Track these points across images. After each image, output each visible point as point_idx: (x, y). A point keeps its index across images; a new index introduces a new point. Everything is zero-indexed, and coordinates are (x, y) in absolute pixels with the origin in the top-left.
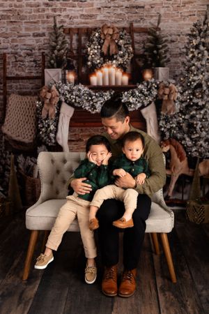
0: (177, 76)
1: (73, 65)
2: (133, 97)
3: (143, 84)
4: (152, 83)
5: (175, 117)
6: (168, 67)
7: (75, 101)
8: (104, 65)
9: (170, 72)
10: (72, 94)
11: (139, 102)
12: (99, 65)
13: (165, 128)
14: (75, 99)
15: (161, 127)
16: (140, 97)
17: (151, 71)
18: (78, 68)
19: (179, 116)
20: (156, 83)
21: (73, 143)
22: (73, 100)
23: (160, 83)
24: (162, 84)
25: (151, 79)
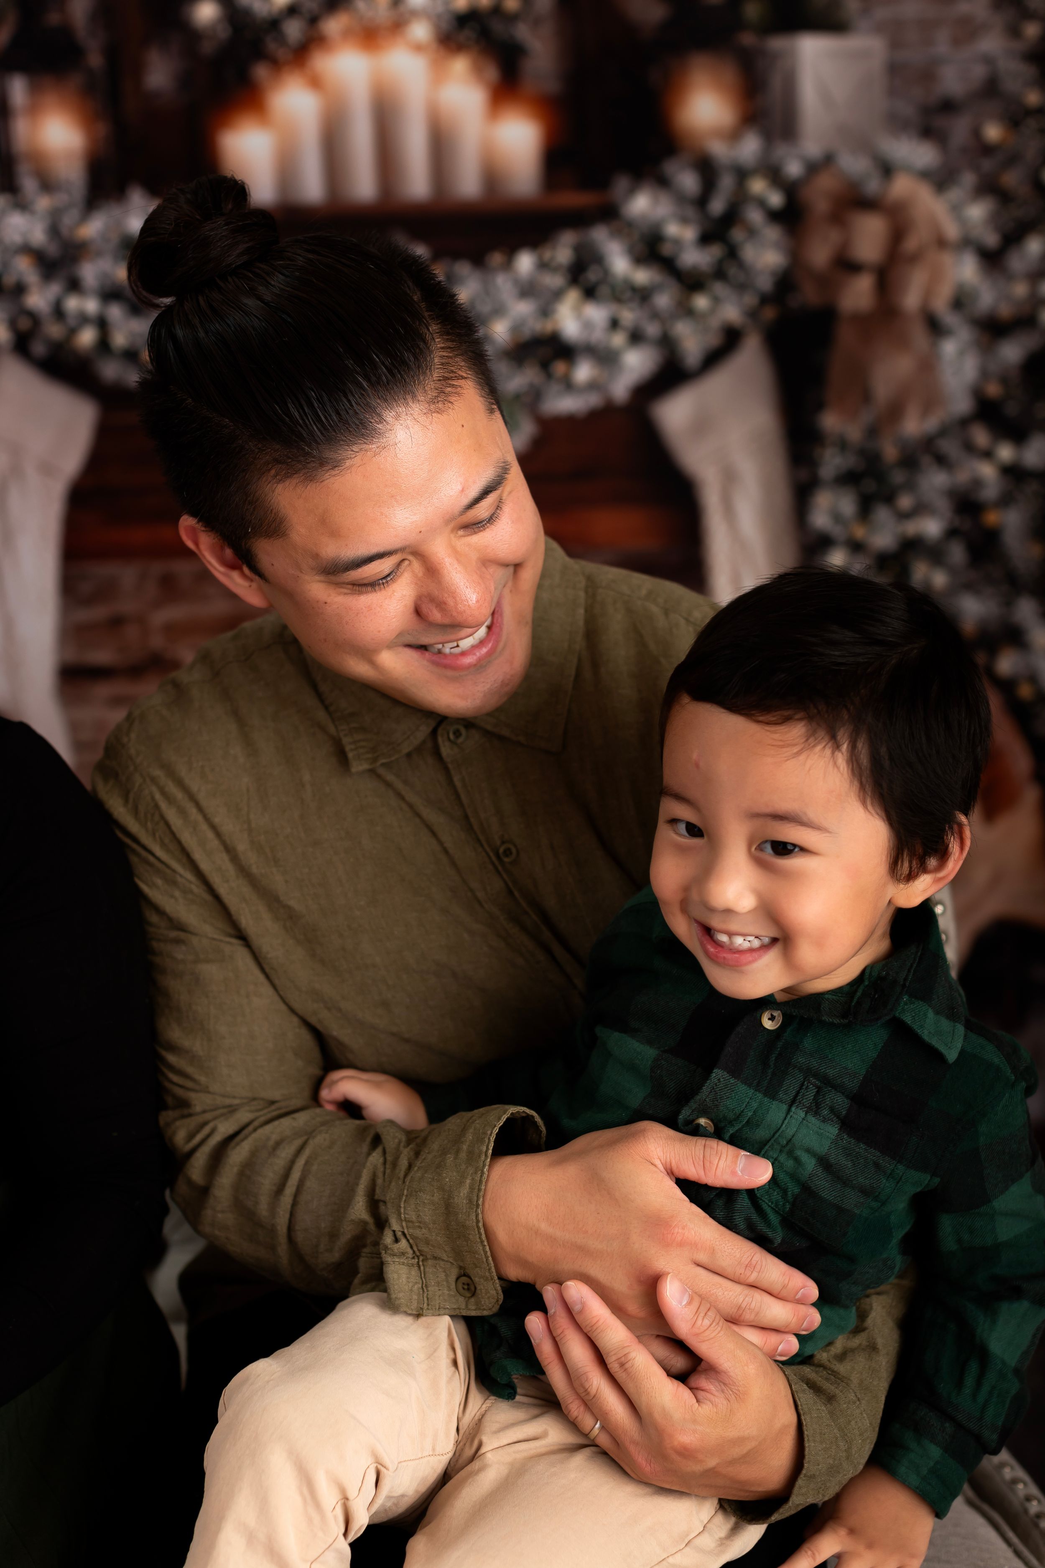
0: (948, 106)
1: (66, 33)
2: (590, 293)
3: (663, 182)
4: (742, 174)
5: (941, 461)
6: (880, 28)
7: (104, 344)
8: (333, 25)
9: (894, 69)
10: (74, 286)
11: (636, 337)
12: (293, 29)
13: (856, 547)
14: (102, 324)
15: (824, 542)
16: (643, 295)
17: (729, 73)
18: (112, 54)
19: (969, 448)
20: (774, 175)
21: (103, 690)
22: (87, 337)
23: (813, 168)
24: (825, 183)
25: (734, 135)
